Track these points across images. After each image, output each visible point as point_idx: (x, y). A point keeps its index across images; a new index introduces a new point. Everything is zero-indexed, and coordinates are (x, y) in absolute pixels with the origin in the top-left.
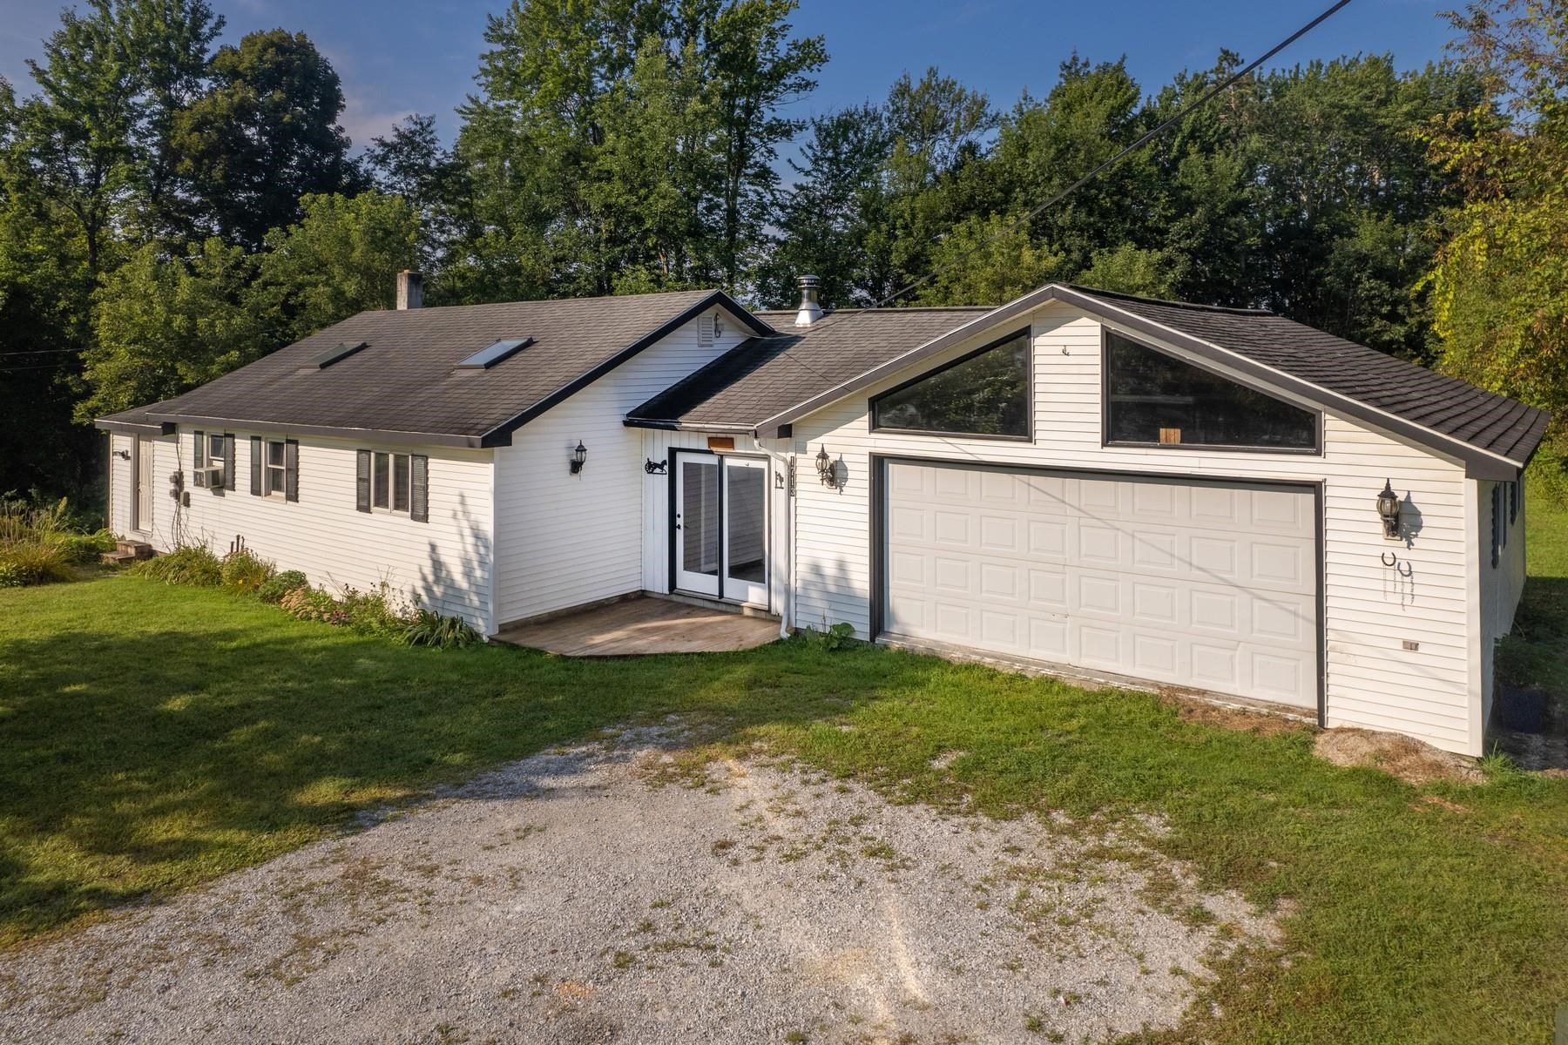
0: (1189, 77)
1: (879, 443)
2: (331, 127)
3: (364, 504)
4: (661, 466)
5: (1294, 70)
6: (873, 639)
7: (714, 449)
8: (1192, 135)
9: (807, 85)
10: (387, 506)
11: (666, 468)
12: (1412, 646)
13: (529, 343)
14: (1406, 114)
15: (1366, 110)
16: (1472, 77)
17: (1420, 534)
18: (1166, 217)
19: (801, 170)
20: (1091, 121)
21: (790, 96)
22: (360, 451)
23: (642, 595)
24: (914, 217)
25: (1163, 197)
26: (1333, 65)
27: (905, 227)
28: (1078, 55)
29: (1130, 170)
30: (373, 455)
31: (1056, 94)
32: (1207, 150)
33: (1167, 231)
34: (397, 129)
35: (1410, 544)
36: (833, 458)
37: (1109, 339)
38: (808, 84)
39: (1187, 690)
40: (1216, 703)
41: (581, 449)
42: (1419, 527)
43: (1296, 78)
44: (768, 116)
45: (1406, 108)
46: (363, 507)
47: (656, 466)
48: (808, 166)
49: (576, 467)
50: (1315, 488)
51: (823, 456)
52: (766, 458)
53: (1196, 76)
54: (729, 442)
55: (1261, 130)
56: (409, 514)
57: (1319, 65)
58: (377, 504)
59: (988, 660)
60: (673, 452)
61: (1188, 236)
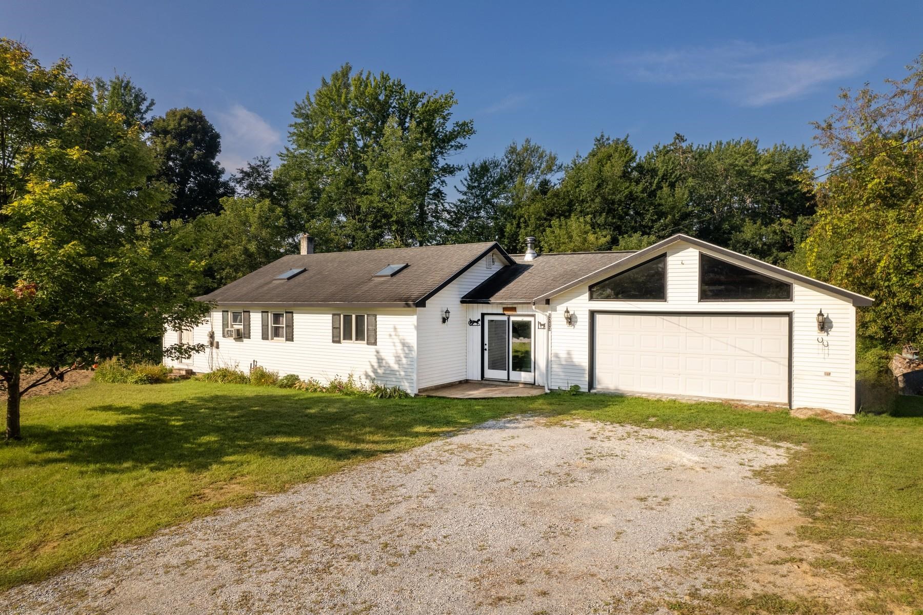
0: (661, 147)
1: (593, 305)
2: (214, 162)
3: (338, 339)
4: (477, 322)
5: (708, 145)
6: (589, 391)
7: (506, 313)
8: (663, 178)
9: (460, 146)
10: (351, 339)
11: (480, 322)
12: (828, 374)
13: (407, 266)
14: (765, 170)
15: (745, 168)
16: (795, 153)
17: (832, 330)
18: (652, 220)
19: (461, 192)
20: (615, 168)
21: (452, 152)
22: (334, 315)
23: (467, 382)
24: (529, 217)
25: (651, 210)
26: (728, 144)
27: (525, 222)
28: (604, 134)
29: (631, 196)
30: (342, 316)
31: (593, 154)
32: (672, 186)
33: (652, 227)
34: (249, 164)
35: (828, 334)
36: (571, 313)
37: (703, 257)
38: (462, 145)
39: (733, 400)
40: (746, 403)
41: (447, 312)
42: (831, 327)
43: (709, 150)
44: (442, 163)
45: (765, 167)
46: (336, 340)
47: (474, 322)
48: (465, 189)
49: (444, 320)
50: (789, 315)
51: (567, 312)
52: (533, 316)
53: (665, 147)
54: (514, 309)
55: (694, 176)
56: (366, 342)
57: (721, 144)
58: (344, 339)
59: (644, 395)
60: (483, 315)
61: (663, 230)
